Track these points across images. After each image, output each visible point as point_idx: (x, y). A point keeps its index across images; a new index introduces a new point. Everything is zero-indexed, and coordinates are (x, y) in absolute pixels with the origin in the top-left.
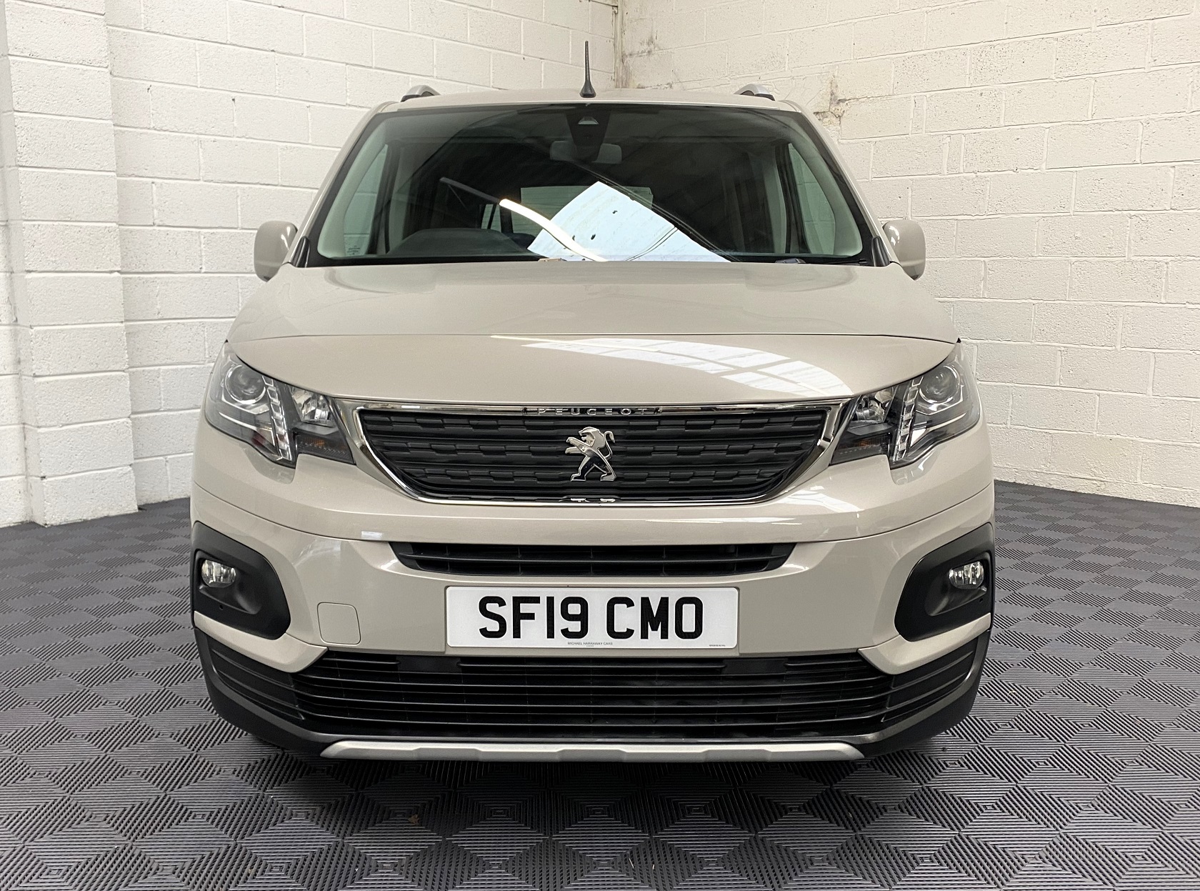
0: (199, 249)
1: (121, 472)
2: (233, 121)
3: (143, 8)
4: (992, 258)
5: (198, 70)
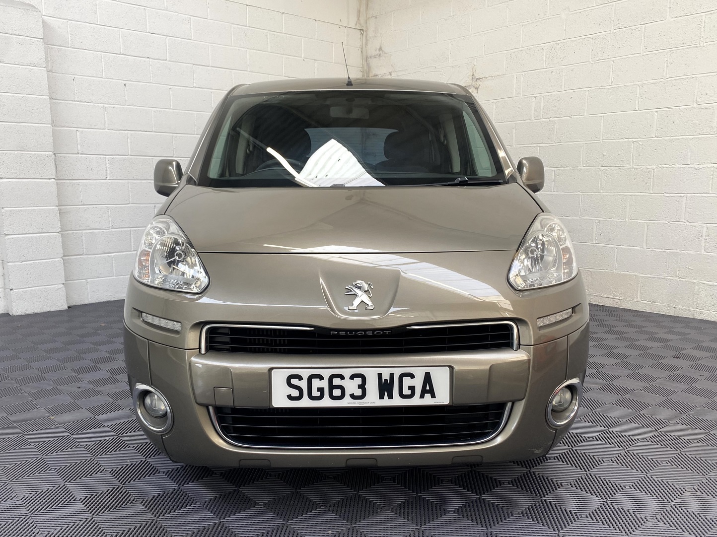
0: (105, 166)
1: (57, 287)
2: (125, 96)
3: (69, 35)
4: (558, 168)
5: (103, 69)
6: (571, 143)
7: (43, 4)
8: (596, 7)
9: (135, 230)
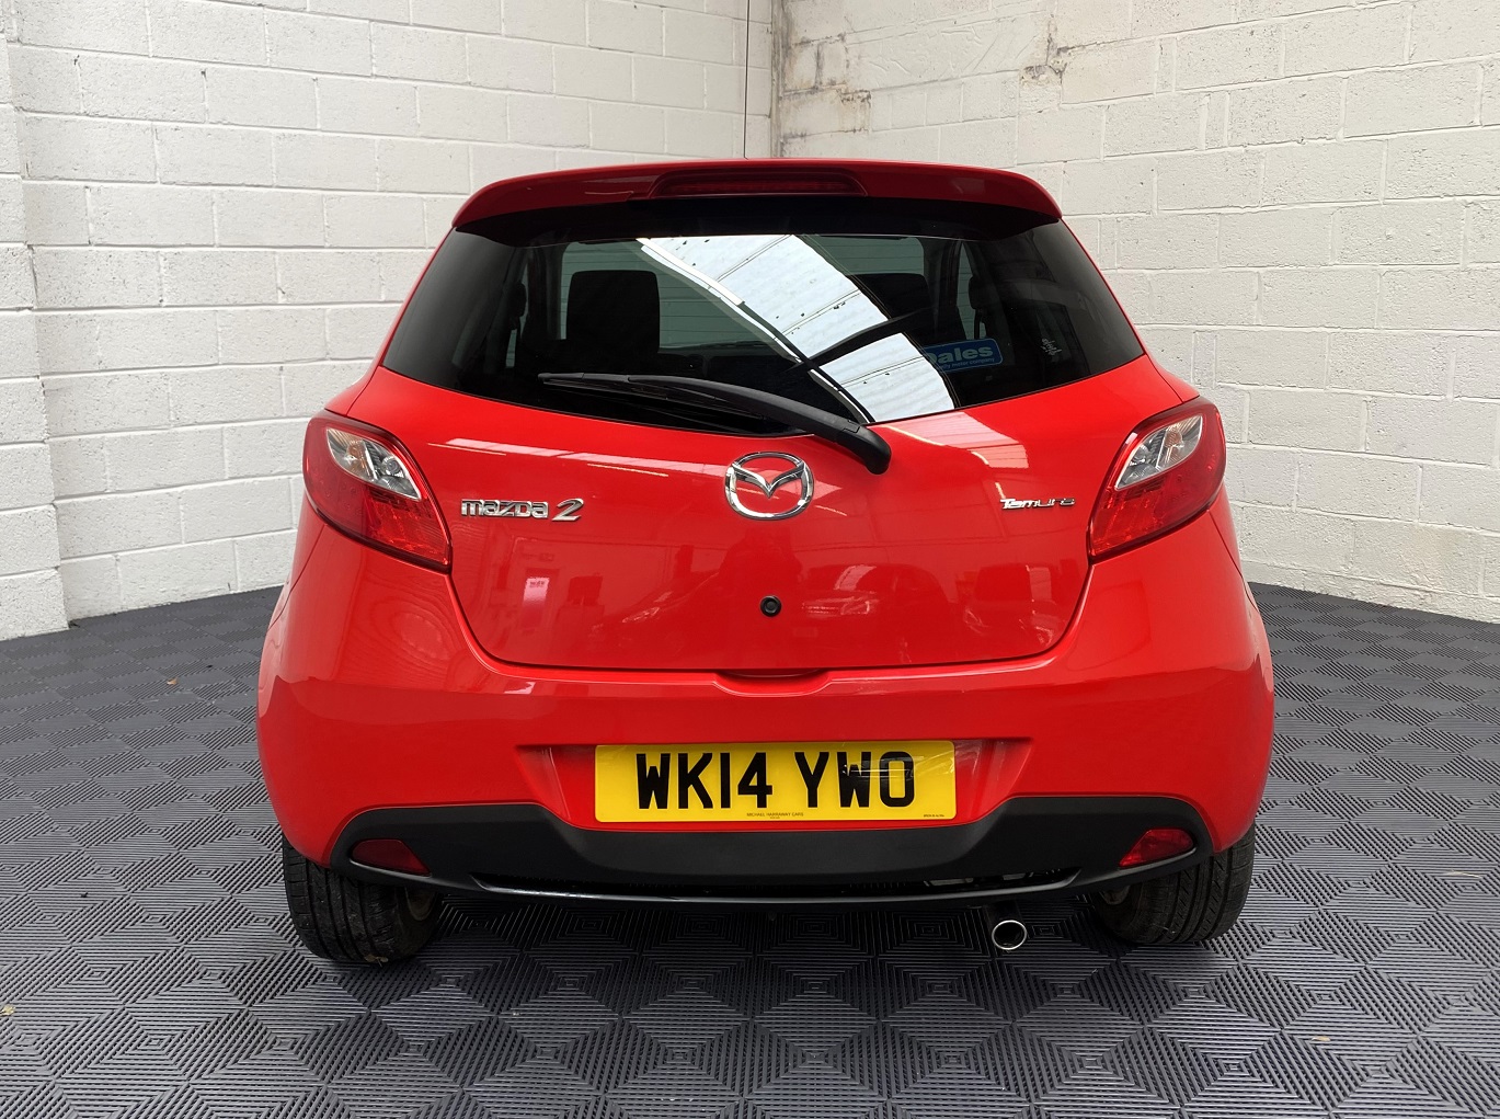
0: (158, 274)
1: (42, 577)
2: (204, 101)
4: (1269, 268)
5: (149, 33)
6: (1301, 207)
9: (234, 429)
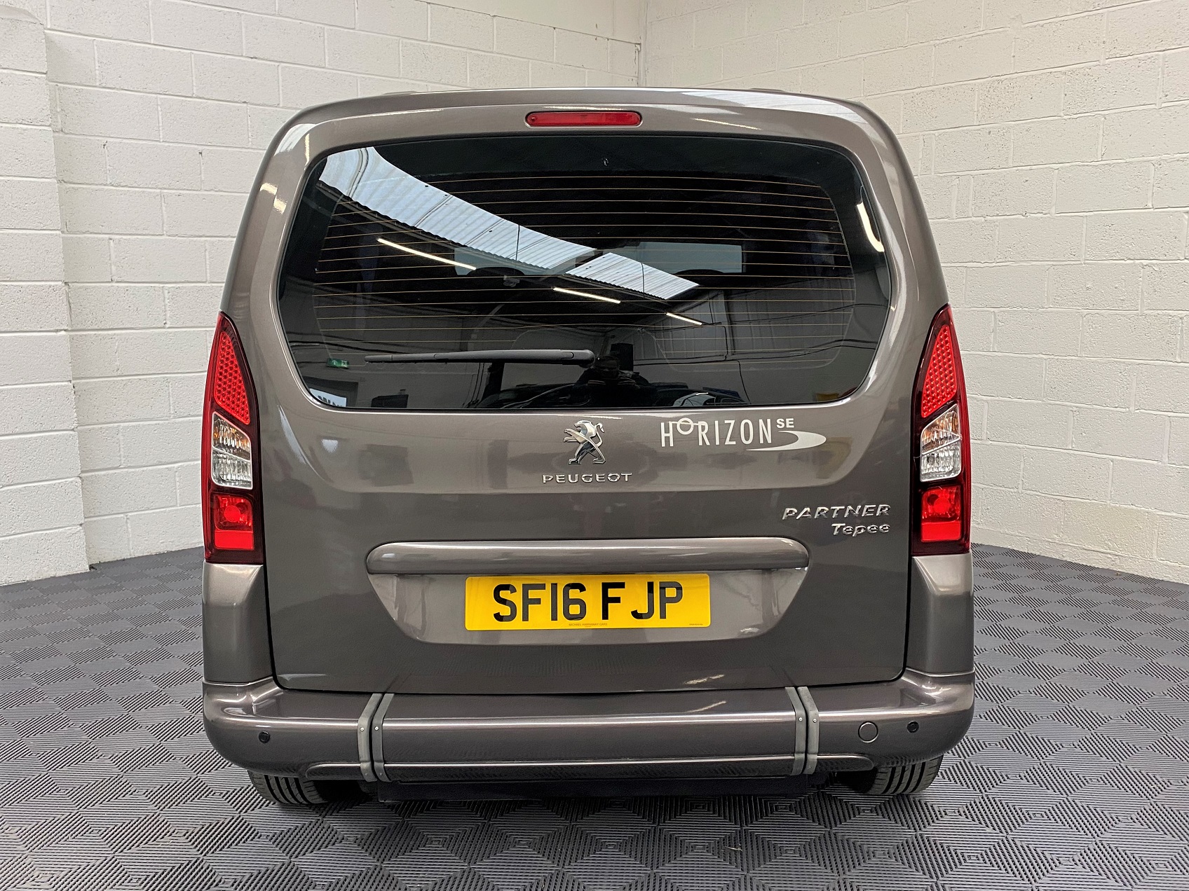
0: (163, 304)
1: (70, 531)
2: (200, 174)
3: (97, 64)
4: (1002, 309)
5: (161, 125)
6: (1025, 264)
7: (48, 8)
8: (1071, 17)
